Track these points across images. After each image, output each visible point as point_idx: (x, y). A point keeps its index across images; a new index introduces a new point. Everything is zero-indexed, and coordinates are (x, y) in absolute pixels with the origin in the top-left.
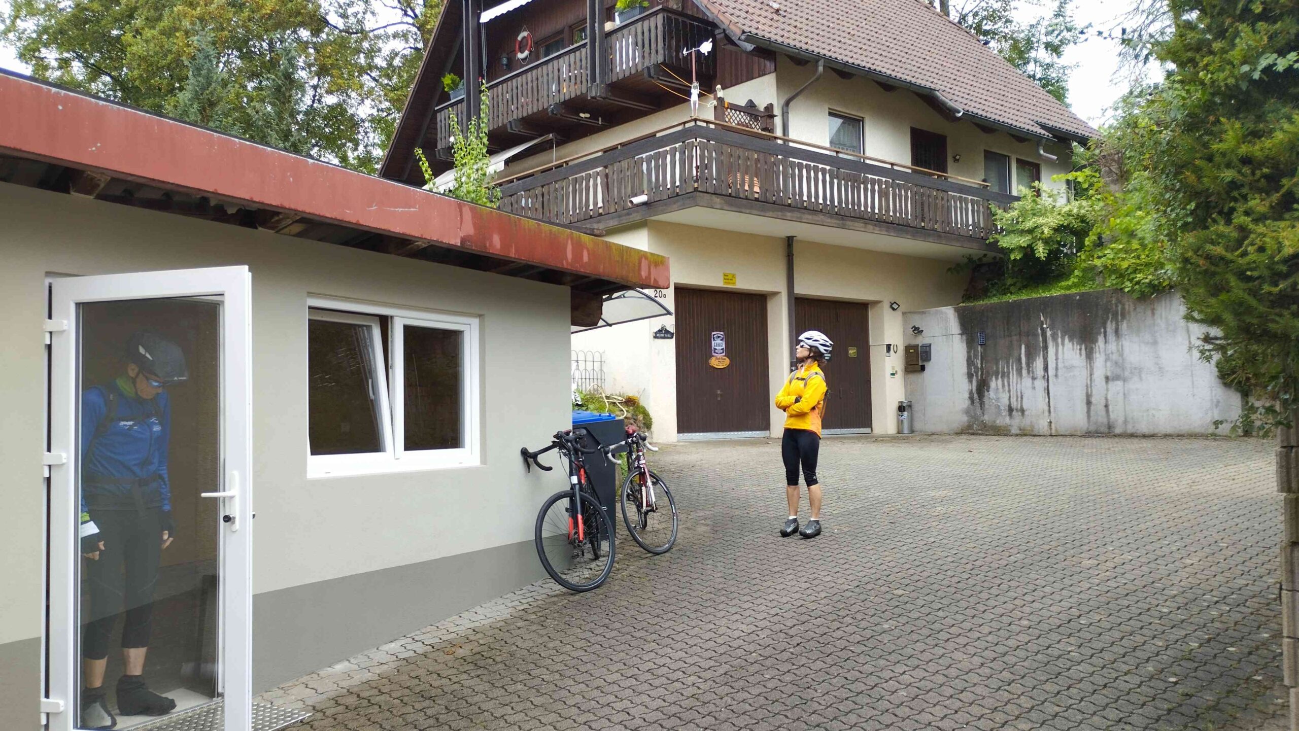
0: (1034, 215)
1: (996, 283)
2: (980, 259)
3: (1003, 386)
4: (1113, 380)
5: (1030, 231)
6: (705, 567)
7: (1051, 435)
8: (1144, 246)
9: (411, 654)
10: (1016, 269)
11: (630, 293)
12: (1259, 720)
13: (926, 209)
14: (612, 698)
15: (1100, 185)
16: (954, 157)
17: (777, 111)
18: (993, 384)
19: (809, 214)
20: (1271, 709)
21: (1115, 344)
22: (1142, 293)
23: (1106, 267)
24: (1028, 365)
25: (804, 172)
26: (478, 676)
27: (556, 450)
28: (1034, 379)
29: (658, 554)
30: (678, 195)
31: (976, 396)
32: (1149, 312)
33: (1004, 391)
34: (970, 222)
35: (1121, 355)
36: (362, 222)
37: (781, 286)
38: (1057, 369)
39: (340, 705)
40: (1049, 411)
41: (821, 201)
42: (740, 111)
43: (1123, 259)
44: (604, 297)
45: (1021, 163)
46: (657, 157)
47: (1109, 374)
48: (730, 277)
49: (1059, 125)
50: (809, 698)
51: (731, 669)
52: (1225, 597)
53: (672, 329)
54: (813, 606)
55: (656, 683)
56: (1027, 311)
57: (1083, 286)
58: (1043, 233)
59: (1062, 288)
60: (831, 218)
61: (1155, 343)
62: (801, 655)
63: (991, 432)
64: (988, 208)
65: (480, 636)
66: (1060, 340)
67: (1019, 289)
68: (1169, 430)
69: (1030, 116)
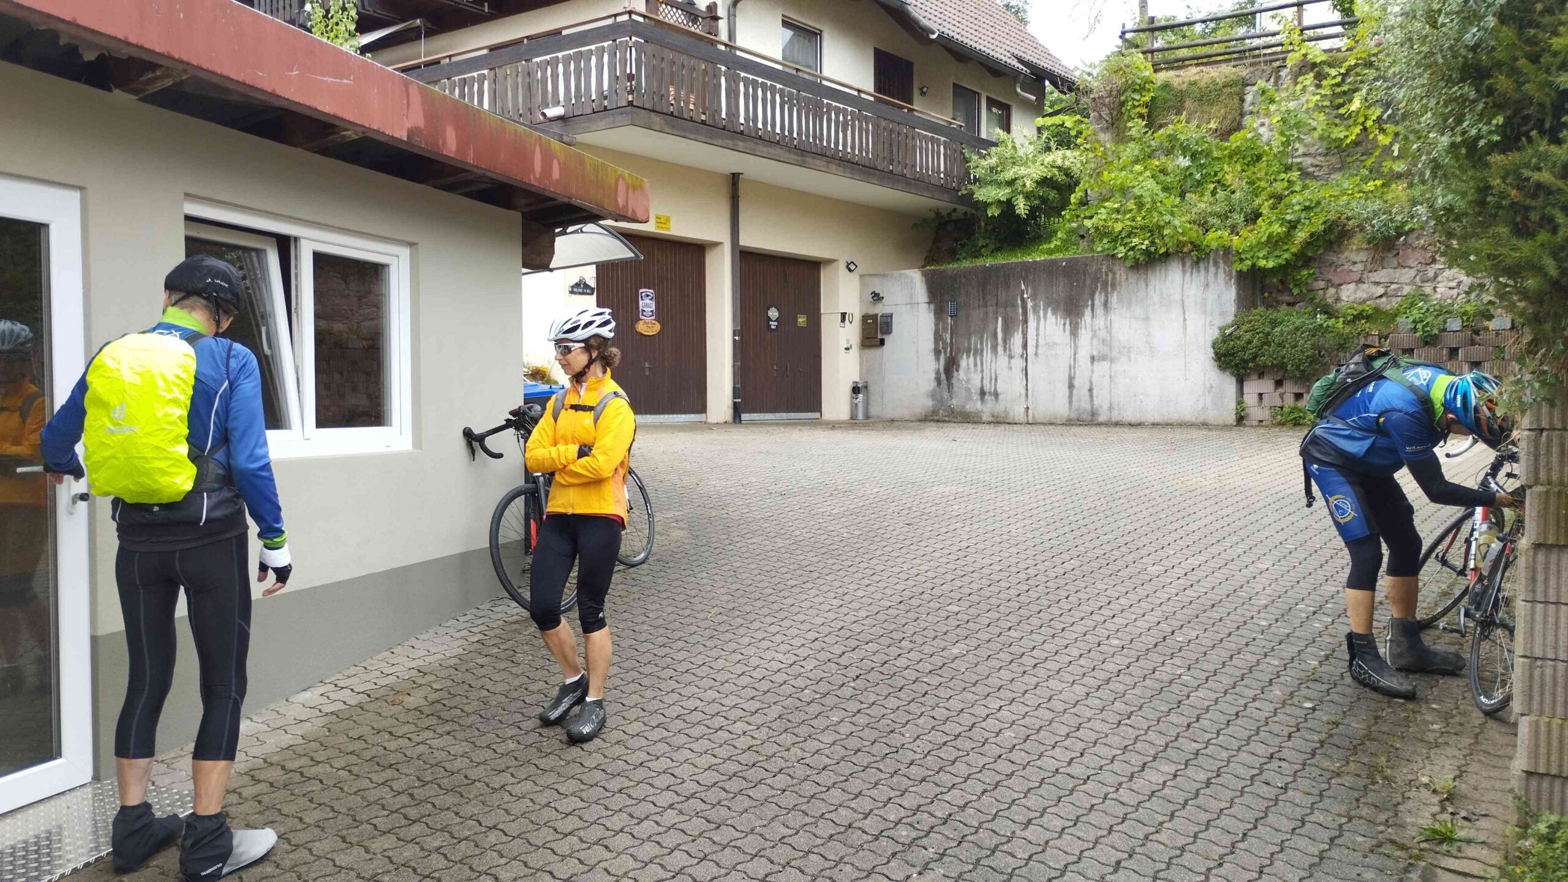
0: (1014, 163)
1: (966, 244)
2: (949, 214)
3: (975, 365)
4: (1099, 360)
5: (1011, 183)
6: (701, 582)
7: (1028, 423)
8: (1140, 205)
9: (339, 706)
10: (990, 228)
11: (590, 227)
12: (1424, 751)
13: (895, 150)
14: (644, 756)
15: (1089, 132)
16: (921, 89)
17: (721, 12)
18: (963, 363)
19: (765, 146)
20: (1431, 737)
21: (1103, 319)
22: (1137, 260)
23: (1097, 229)
24: (1005, 341)
25: (760, 91)
26: (448, 733)
27: (511, 431)
28: (1011, 357)
29: (633, 566)
30: (605, 109)
31: (943, 376)
32: (1143, 284)
33: (976, 371)
34: (942, 169)
35: (1109, 331)
36: (279, 92)
37: (724, 236)
38: (1037, 346)
39: (259, 781)
40: (1027, 395)
41: (778, 130)
42: (677, 8)
43: (1117, 220)
44: (557, 230)
45: (991, 102)
46: (578, 57)
47: (1095, 353)
48: (663, 220)
49: (1035, 61)
50: (899, 745)
51: (785, 711)
52: (1321, 607)
53: (592, 283)
54: (857, 628)
55: (695, 732)
56: (1006, 277)
57: (1067, 250)
58: (1024, 185)
59: (1043, 253)
60: (790, 152)
61: (1147, 319)
62: (866, 689)
63: (959, 419)
64: (962, 153)
65: (429, 678)
66: (1042, 313)
67: (992, 252)
68: (1158, 419)
69: (1005, 46)
